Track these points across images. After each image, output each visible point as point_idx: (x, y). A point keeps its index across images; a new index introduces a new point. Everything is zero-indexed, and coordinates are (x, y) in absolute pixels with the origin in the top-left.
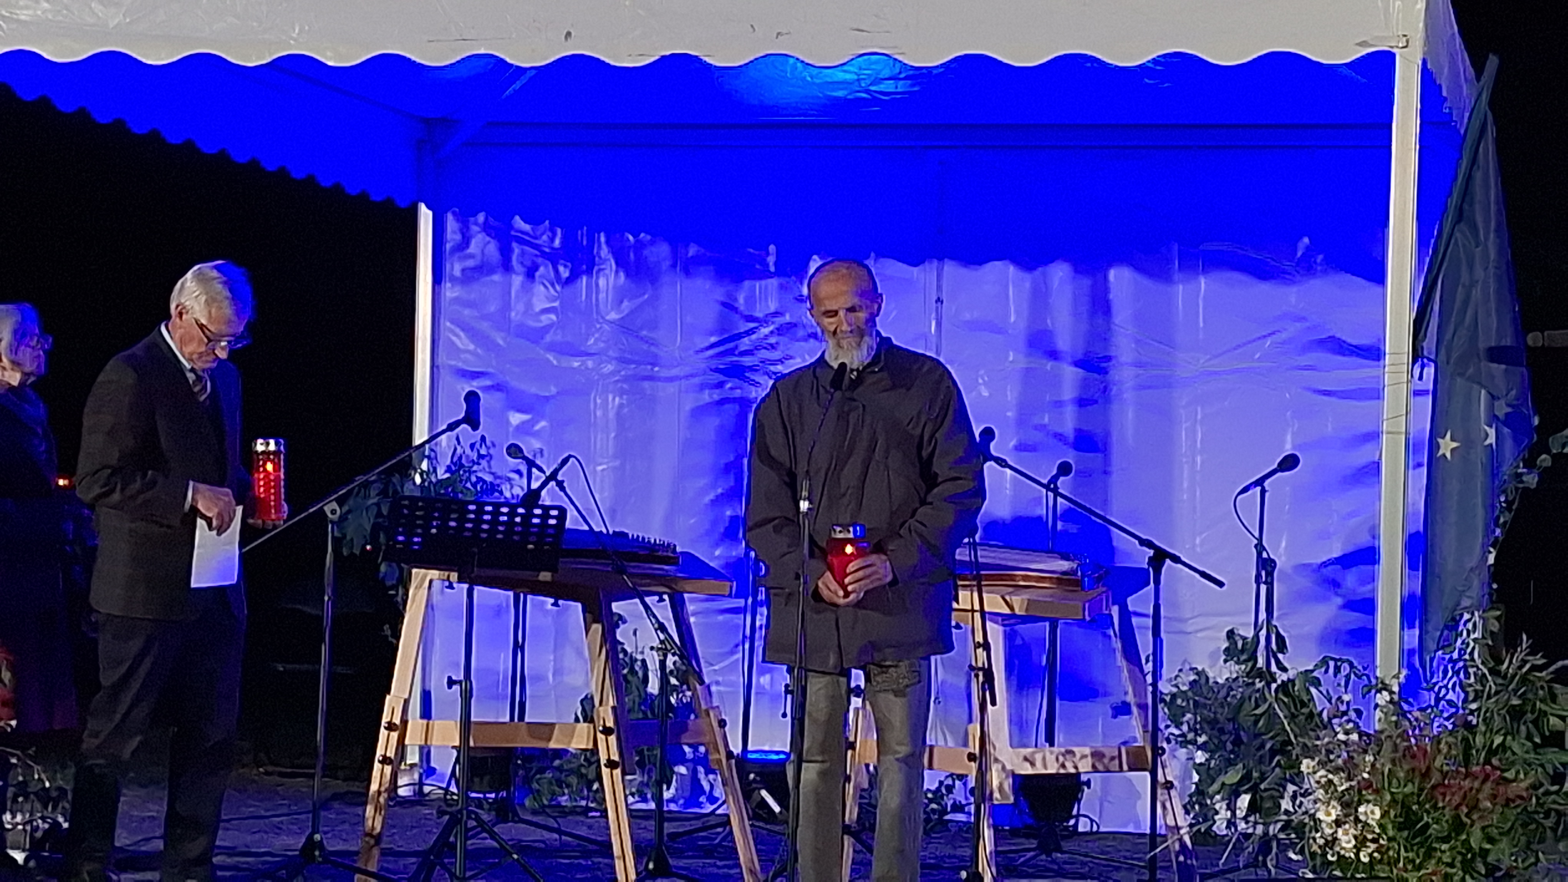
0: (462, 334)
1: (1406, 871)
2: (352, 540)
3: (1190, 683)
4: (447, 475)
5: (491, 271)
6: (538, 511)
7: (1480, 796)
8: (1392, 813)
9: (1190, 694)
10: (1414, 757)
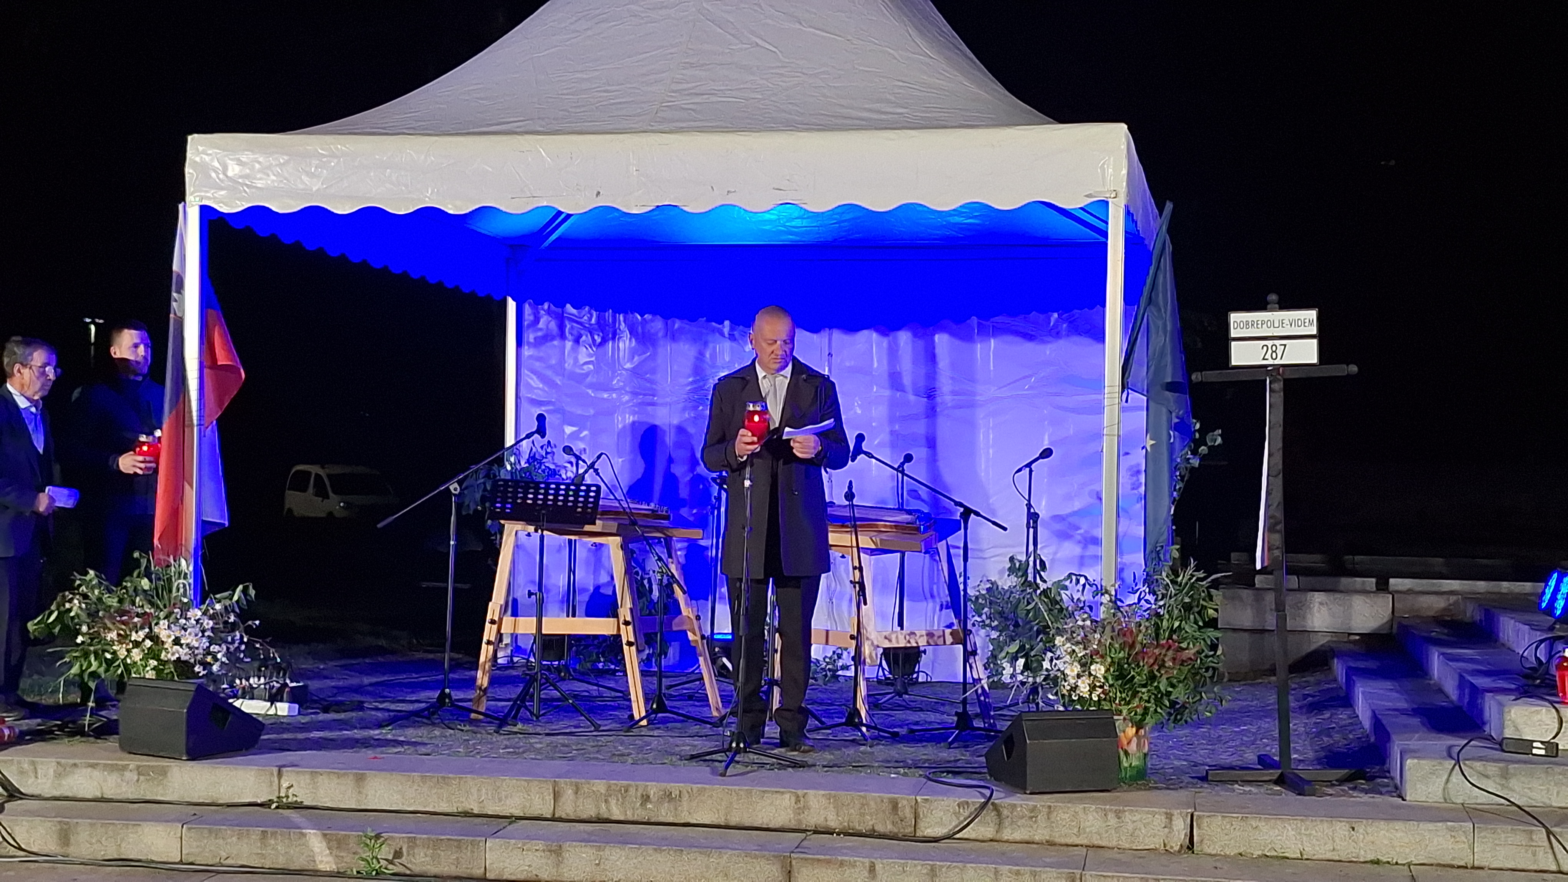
0: (534, 377)
1: (1120, 705)
2: (468, 505)
3: (987, 589)
4: (527, 465)
5: (553, 338)
6: (583, 488)
7: (1166, 659)
8: (1112, 670)
9: (987, 596)
10: (1124, 635)
